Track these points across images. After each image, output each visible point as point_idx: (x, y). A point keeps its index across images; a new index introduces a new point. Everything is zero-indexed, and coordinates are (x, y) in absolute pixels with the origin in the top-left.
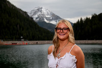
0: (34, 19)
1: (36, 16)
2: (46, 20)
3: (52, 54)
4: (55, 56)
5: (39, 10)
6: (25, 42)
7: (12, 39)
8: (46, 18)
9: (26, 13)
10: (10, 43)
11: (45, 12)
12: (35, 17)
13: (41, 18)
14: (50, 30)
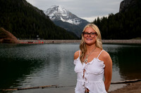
0: (51, 18)
1: (53, 15)
2: (62, 19)
3: (78, 59)
4: (82, 61)
5: (56, 8)
6: (41, 41)
7: (28, 38)
8: (62, 17)
9: (42, 11)
10: (26, 41)
11: (61, 10)
12: (51, 16)
13: (57, 17)
14: (66, 29)
